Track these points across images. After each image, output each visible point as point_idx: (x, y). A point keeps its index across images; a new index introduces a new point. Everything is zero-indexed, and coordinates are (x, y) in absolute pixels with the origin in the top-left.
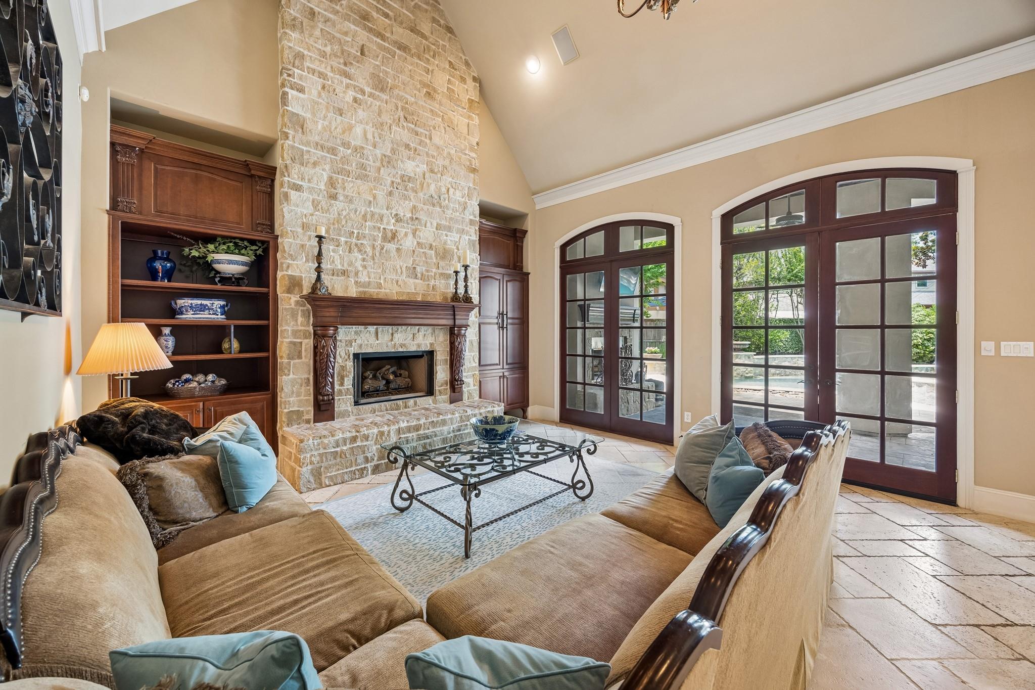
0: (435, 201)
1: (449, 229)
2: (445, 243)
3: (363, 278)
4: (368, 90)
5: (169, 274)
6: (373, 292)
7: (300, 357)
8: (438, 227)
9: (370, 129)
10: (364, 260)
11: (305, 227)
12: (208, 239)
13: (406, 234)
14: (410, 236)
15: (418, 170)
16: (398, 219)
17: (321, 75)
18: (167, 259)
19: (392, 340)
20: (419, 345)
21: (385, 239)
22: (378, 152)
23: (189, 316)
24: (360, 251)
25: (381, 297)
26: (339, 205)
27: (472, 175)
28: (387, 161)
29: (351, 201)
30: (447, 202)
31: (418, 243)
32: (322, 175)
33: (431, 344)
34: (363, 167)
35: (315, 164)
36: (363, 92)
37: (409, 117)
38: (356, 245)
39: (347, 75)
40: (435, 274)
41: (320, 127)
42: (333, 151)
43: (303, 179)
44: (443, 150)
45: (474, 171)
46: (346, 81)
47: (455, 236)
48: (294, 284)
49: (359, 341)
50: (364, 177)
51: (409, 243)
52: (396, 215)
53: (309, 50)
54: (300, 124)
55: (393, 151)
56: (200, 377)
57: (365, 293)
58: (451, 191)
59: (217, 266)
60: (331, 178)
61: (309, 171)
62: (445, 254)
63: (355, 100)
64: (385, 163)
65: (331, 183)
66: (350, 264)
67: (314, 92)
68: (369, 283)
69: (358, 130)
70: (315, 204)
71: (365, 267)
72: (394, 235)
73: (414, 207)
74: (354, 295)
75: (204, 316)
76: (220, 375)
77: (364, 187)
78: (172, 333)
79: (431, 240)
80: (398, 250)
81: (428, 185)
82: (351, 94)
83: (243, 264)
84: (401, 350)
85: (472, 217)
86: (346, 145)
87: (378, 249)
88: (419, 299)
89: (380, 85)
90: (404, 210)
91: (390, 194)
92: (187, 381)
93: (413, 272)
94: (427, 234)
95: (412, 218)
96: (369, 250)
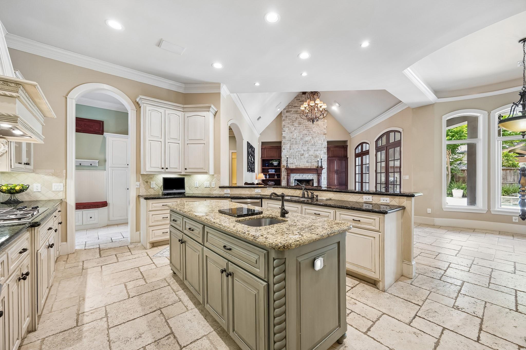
0: (314, 145)
1: (317, 150)
2: (316, 154)
3: (296, 164)
4: (297, 126)
5: (268, 166)
6: (299, 167)
7: (285, 179)
8: (314, 150)
9: (298, 134)
10: (296, 160)
11: (285, 156)
12: (273, 160)
13: (306, 154)
14: (307, 154)
15: (309, 139)
16: (304, 151)
17: (288, 127)
18: (268, 164)
19: (302, 177)
20: (309, 178)
21: (301, 155)
22: (300, 138)
23: (270, 172)
24: (296, 159)
25: (300, 168)
26: (291, 150)
27: (325, 136)
28: (302, 139)
29: (294, 149)
30: (317, 144)
31: (309, 155)
32: (289, 145)
33: (312, 178)
34: (296, 142)
35: (287, 144)
36: (296, 127)
37: (306, 128)
38: (295, 158)
39: (293, 125)
40: (313, 161)
41: (288, 137)
42: (290, 140)
43: (285, 147)
44: (316, 132)
45: (325, 134)
46: (293, 126)
47: (319, 152)
48: (284, 166)
49: (295, 177)
50: (296, 144)
51: (307, 155)
52: (303, 150)
53: (286, 124)
54: (284, 137)
55: (303, 137)
56: (271, 182)
57: (297, 167)
58: (318, 141)
59: (274, 164)
60: (290, 146)
61: (286, 145)
62: (316, 157)
63: (295, 129)
64: (301, 140)
65: (290, 147)
66: (294, 162)
67: (287, 131)
68: (297, 165)
69: (295, 135)
70: (287, 151)
71: (297, 162)
72: (303, 154)
73: (308, 147)
74: (294, 168)
75: (272, 172)
76: (274, 182)
77: (296, 146)
78: (268, 175)
79: (312, 154)
80: (304, 157)
81: (311, 141)
82: (294, 128)
83: (277, 163)
84: (305, 179)
85: (325, 146)
86: (293, 139)
87: (299, 158)
88: (309, 168)
89: (300, 124)
90: (305, 148)
91: (302, 146)
92: (270, 183)
93: (308, 162)
94: (311, 153)
95: (307, 150)
96: (297, 158)
